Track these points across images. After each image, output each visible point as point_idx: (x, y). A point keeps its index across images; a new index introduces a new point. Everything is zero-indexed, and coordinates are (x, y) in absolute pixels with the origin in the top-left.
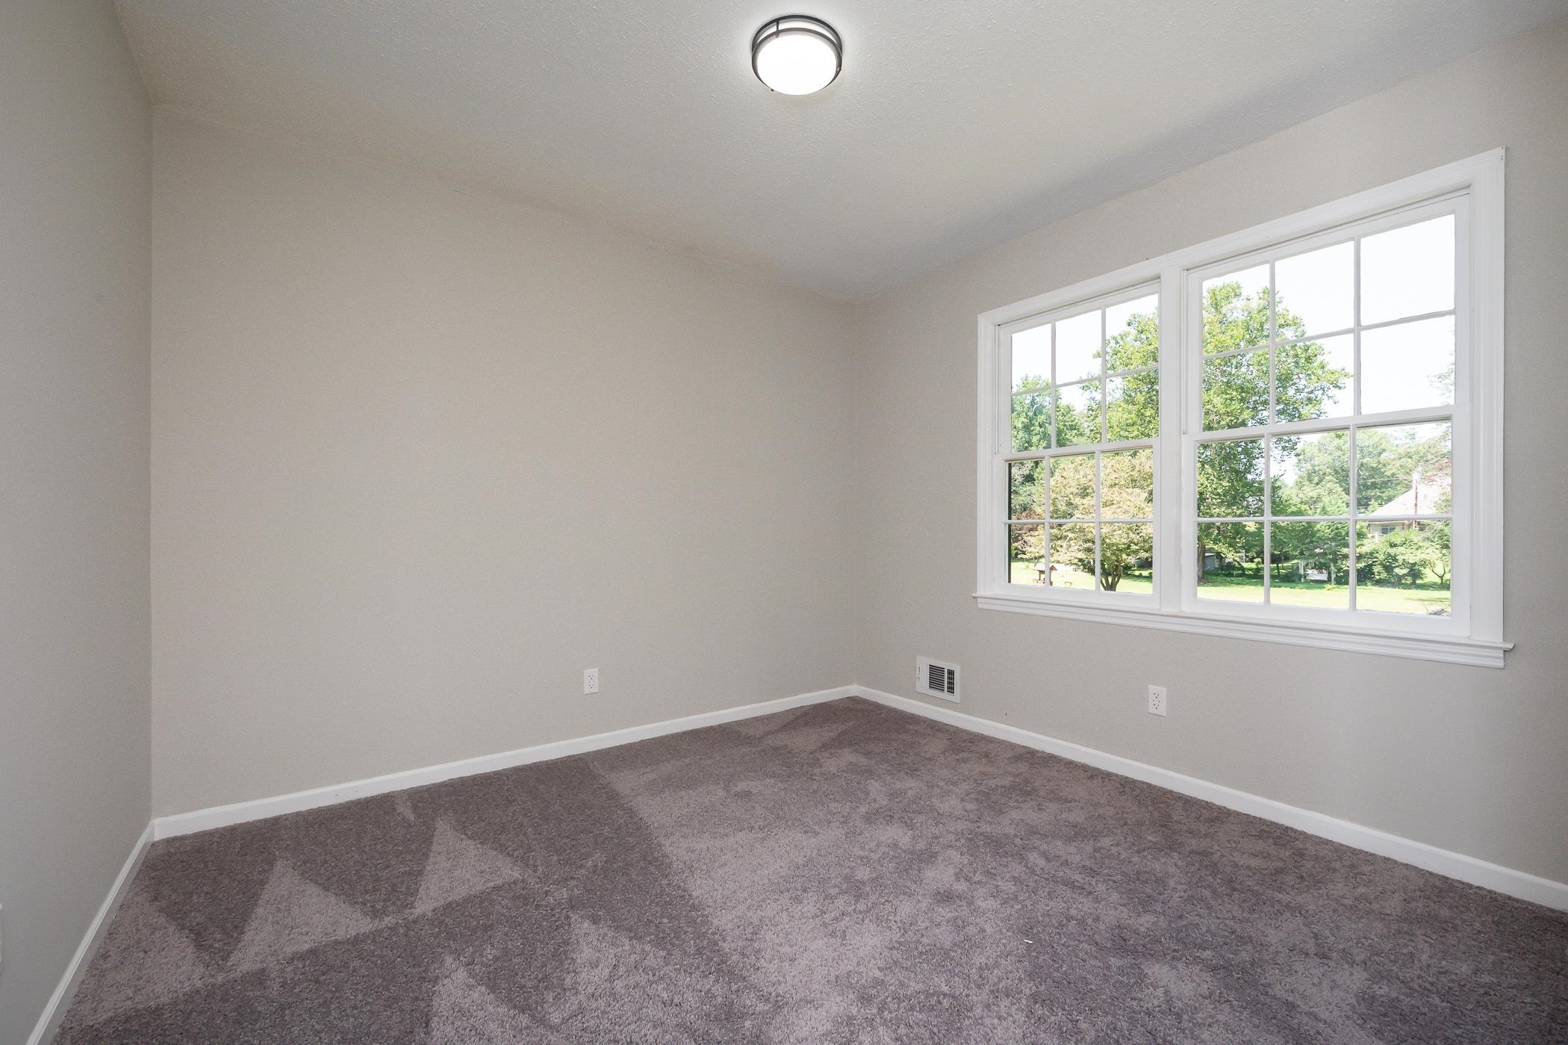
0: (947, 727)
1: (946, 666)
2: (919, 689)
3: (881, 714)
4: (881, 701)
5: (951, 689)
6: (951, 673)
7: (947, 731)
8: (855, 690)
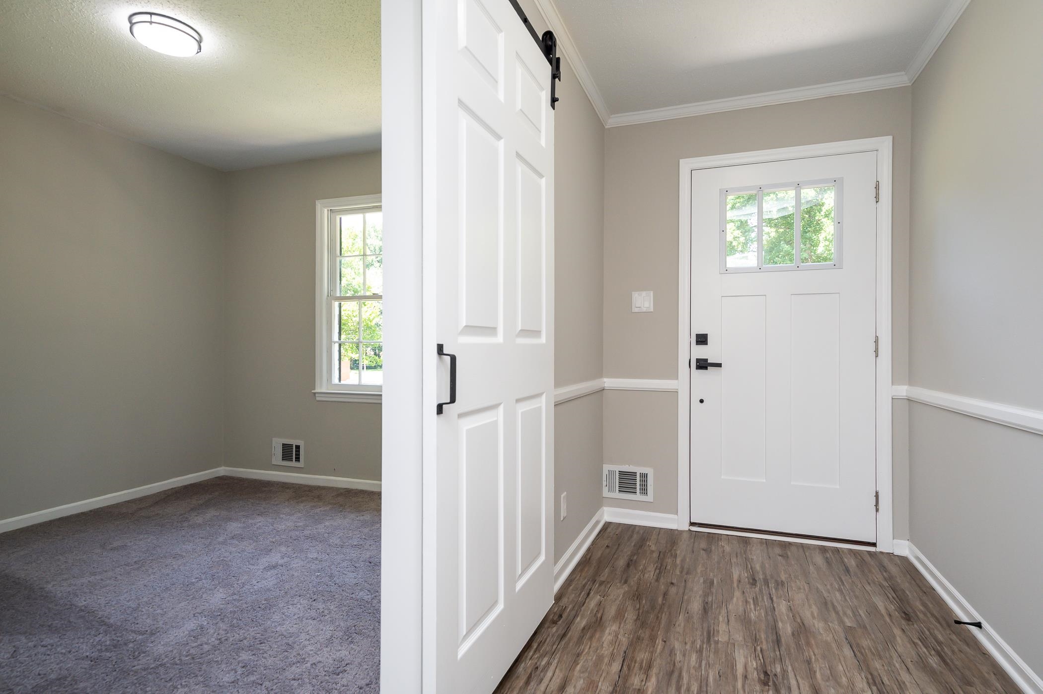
0: (294, 486)
1: (294, 442)
2: (274, 462)
3: (244, 484)
4: (244, 476)
5: (298, 459)
6: (298, 447)
7: (293, 487)
8: (222, 471)
